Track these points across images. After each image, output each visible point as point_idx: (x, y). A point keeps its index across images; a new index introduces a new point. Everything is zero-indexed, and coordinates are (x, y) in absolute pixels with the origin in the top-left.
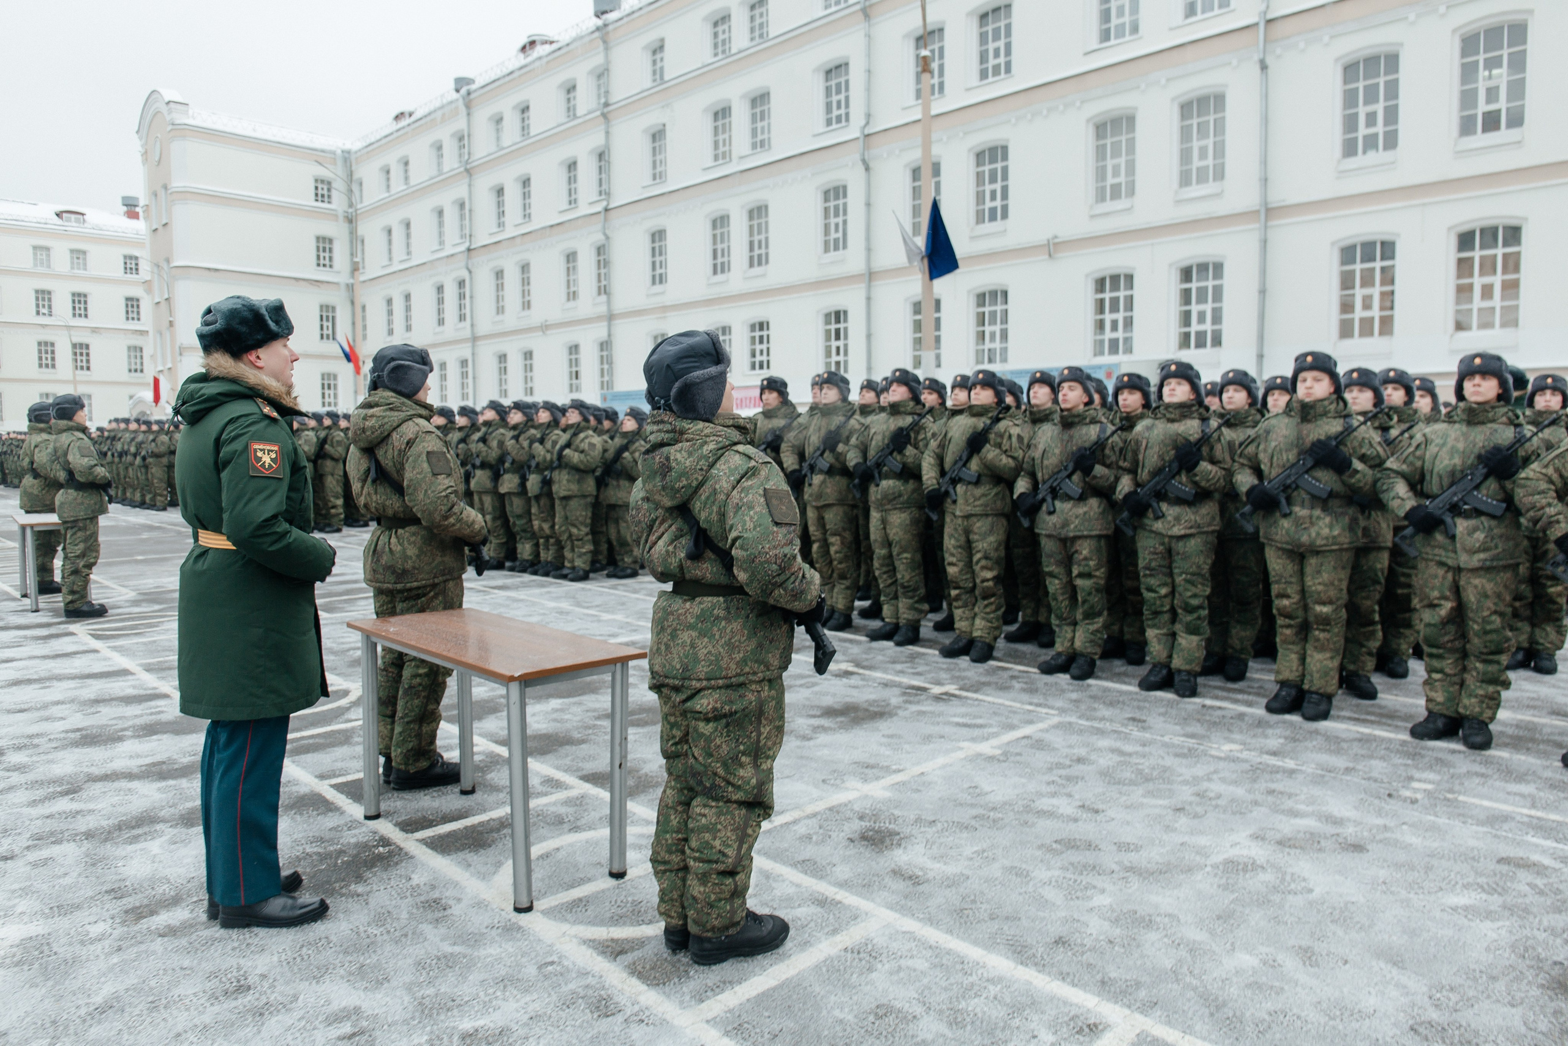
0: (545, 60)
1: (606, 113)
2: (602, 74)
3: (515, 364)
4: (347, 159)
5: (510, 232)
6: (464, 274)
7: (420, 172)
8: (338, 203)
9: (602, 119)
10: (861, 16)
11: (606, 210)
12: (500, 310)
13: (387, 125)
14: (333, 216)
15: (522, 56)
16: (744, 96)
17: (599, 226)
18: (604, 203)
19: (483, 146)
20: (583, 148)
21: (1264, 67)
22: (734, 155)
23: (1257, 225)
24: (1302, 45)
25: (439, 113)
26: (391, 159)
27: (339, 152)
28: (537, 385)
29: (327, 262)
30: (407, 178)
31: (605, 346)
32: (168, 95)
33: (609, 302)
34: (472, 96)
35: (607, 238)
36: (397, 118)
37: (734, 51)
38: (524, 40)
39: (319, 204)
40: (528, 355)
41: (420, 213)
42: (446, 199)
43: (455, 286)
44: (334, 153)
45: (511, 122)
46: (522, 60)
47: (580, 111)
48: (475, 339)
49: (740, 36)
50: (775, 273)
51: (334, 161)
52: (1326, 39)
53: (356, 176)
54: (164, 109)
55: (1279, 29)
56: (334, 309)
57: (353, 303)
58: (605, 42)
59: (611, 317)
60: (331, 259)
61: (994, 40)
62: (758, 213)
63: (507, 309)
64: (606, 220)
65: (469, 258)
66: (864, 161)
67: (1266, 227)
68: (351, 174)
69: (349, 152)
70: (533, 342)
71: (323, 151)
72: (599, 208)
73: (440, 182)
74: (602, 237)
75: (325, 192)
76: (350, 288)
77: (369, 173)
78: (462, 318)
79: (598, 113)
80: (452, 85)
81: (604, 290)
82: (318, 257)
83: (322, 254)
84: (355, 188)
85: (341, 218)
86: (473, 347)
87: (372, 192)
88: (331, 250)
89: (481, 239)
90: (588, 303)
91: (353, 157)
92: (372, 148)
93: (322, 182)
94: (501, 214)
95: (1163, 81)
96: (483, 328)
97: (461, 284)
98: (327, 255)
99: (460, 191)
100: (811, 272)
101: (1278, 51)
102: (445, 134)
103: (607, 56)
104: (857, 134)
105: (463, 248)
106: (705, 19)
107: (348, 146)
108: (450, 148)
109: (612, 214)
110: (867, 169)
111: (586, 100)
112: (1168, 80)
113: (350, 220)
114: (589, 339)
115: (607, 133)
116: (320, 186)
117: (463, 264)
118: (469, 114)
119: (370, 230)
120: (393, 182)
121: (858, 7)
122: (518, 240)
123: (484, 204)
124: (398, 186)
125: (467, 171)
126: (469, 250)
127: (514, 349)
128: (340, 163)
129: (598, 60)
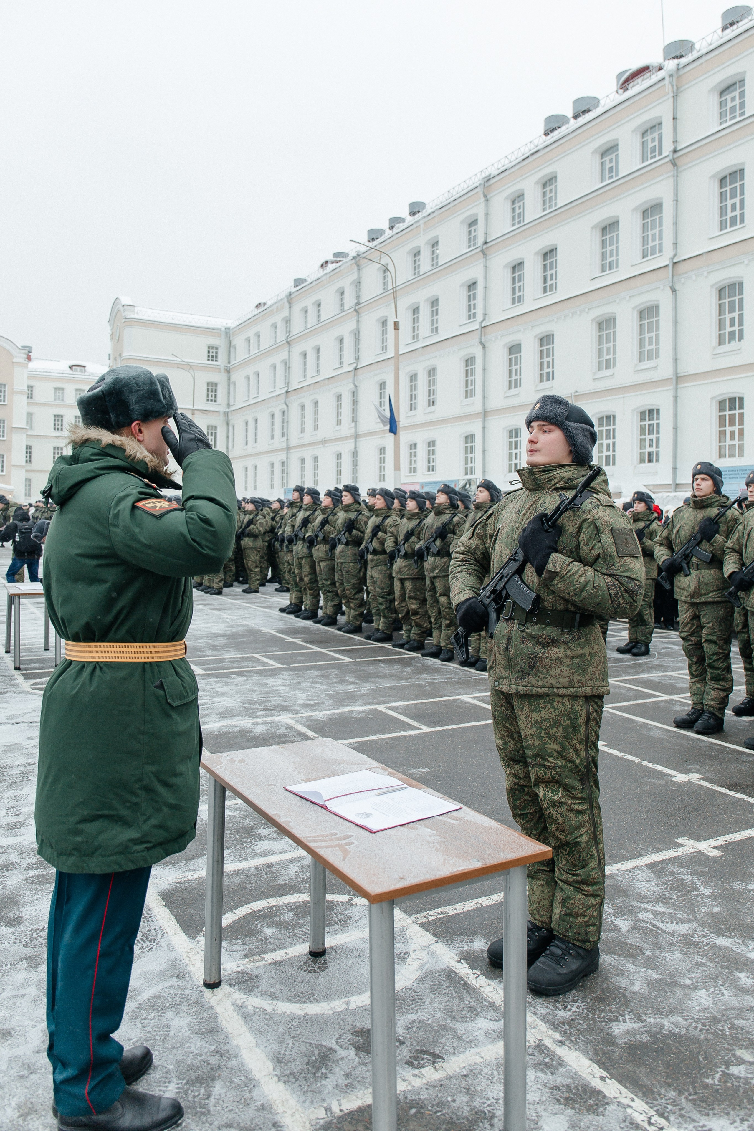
0: (328, 276)
1: (358, 309)
2: (358, 283)
3: (309, 464)
4: (228, 333)
5: (309, 381)
6: (285, 407)
7: (266, 343)
8: (222, 361)
9: (355, 313)
10: (481, 254)
11: (356, 369)
12: (303, 430)
13: (250, 310)
14: (217, 369)
15: (321, 270)
16: (426, 301)
17: (351, 380)
18: (355, 365)
19: (297, 328)
20: (346, 329)
21: (674, 291)
22: (420, 338)
23: (671, 387)
24: (694, 277)
25: (275, 306)
26: (250, 333)
27: (223, 329)
28: (319, 478)
29: (213, 398)
30: (259, 345)
31: (355, 454)
32: (125, 300)
33: (356, 427)
34: (292, 296)
35: (356, 386)
36: (259, 306)
37: (421, 273)
38: (322, 261)
39: (210, 362)
40: (316, 459)
41: (264, 367)
42: (278, 359)
43: (281, 414)
44: (220, 329)
45: (312, 312)
46: (321, 273)
47: (346, 308)
48: (288, 448)
49: (425, 264)
50: (440, 411)
51: (220, 335)
52: (705, 274)
53: (232, 344)
54: (122, 309)
55: (681, 268)
56: (216, 428)
57: (228, 424)
58: (358, 266)
59: (356, 436)
60: (215, 396)
61: (550, 270)
62: (432, 372)
63: (306, 430)
64: (355, 375)
65: (286, 397)
66: (481, 343)
67: (677, 388)
68: (230, 342)
69: (229, 329)
70: (318, 451)
71: (213, 329)
72: (351, 368)
73: (274, 350)
74: (353, 386)
75: (214, 354)
76: (226, 414)
77: (239, 341)
78: (283, 435)
79: (353, 309)
80: (292, 283)
81: (354, 420)
82: (208, 396)
83: (210, 393)
84: (232, 350)
85: (223, 370)
86: (287, 453)
87: (241, 354)
88: (216, 391)
89: (294, 386)
90: (346, 428)
91: (231, 332)
92: (242, 326)
93: (213, 348)
94: (305, 370)
95: (627, 297)
96: (293, 442)
97: (284, 412)
98: (213, 394)
99: (284, 355)
100: (457, 411)
101: (683, 280)
102: (278, 318)
103: (359, 275)
104: (477, 327)
105: (283, 391)
106: (409, 253)
107: (229, 325)
108: (281, 326)
109: (359, 371)
110: (484, 347)
111: (349, 301)
112: (630, 297)
113: (228, 371)
114: (346, 448)
115: (358, 321)
116: (211, 351)
117: (283, 401)
118: (290, 307)
119: (238, 377)
120: (251, 348)
121: (479, 250)
122: (312, 387)
123: (296, 362)
124: (254, 351)
125: (288, 342)
126: (287, 392)
127: (308, 455)
128: (223, 335)
129: (355, 276)
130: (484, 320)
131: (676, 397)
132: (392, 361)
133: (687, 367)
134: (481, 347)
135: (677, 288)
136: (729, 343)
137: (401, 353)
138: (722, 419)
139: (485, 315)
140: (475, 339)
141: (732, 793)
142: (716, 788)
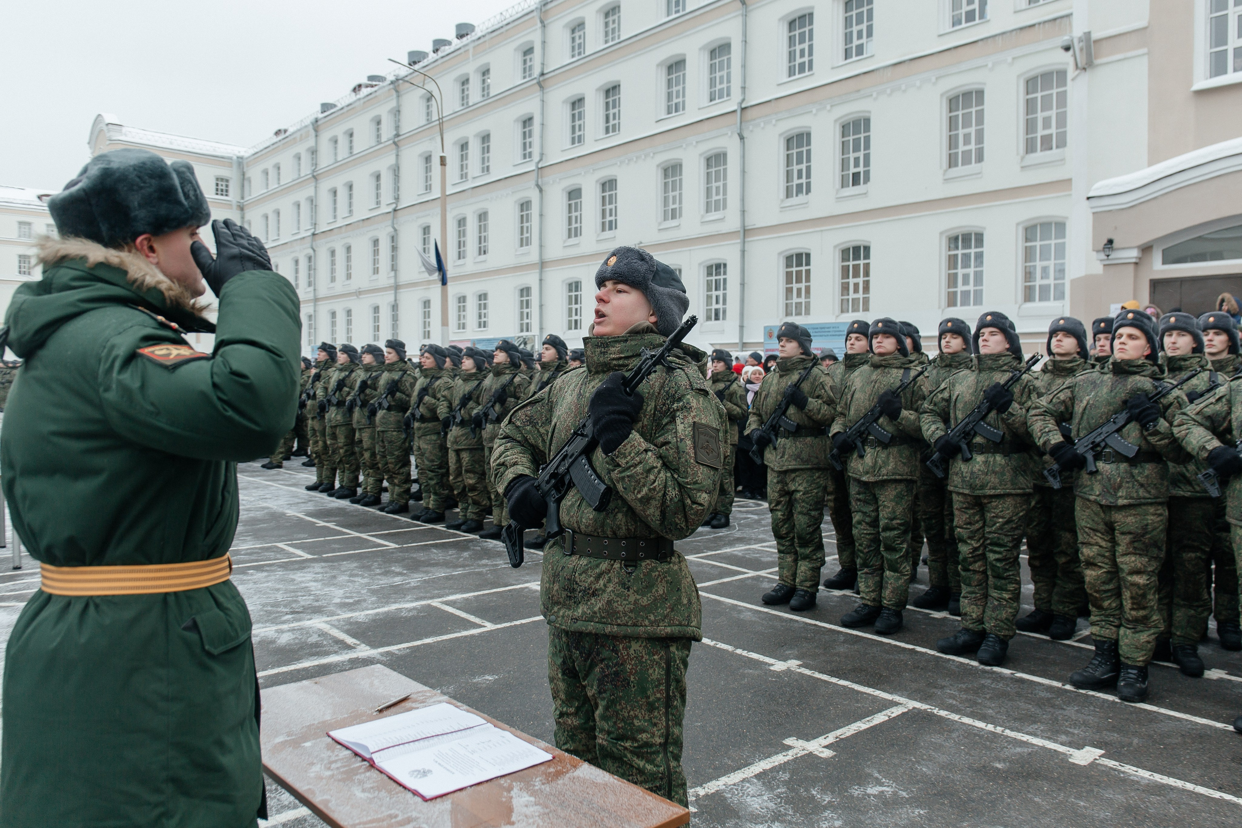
0: (362, 101)
1: (397, 142)
2: (397, 112)
3: (341, 318)
4: (241, 163)
5: (340, 223)
6: (311, 252)
7: (288, 176)
8: (233, 195)
9: (394, 146)
10: (537, 87)
11: (395, 210)
12: (333, 279)
13: (267, 137)
14: (229, 205)
15: (354, 94)
16: (476, 136)
17: (390, 223)
18: (394, 206)
19: (325, 160)
20: (384, 164)
21: (742, 138)
22: (469, 177)
23: (739, 241)
24: (762, 125)
25: (299, 134)
26: (269, 164)
27: (235, 158)
28: (354, 335)
30: (279, 179)
31: (395, 307)
32: (108, 118)
33: (396, 277)
34: (319, 123)
35: (396, 230)
36: (278, 133)
37: (470, 104)
38: (355, 84)
39: (219, 197)
40: (349, 313)
41: (285, 204)
42: (302, 195)
43: (306, 260)
44: (230, 158)
45: (343, 142)
46: (353, 97)
47: (383, 140)
48: (316, 300)
49: (475, 94)
50: (492, 260)
51: (230, 165)
52: (774, 122)
53: (247, 176)
54: (105, 128)
55: (750, 114)
58: (397, 91)
59: (397, 287)
61: (613, 108)
62: (483, 217)
63: (337, 279)
64: (394, 217)
65: (313, 241)
66: (538, 185)
67: (744, 242)
68: (244, 174)
69: (242, 158)
70: (352, 303)
71: (223, 158)
72: (390, 209)
73: (297, 185)
74: (392, 230)
75: (224, 188)
77: (254, 173)
78: (310, 284)
79: (391, 142)
80: (319, 108)
81: (394, 268)
84: (246, 183)
85: (235, 207)
86: (315, 306)
87: (257, 189)
89: (323, 227)
90: (385, 278)
91: (245, 161)
92: (259, 156)
93: (222, 180)
94: (335, 209)
95: (694, 143)
96: (322, 292)
97: (310, 258)
99: (310, 191)
100: (510, 260)
101: (751, 127)
102: (302, 148)
103: (398, 102)
104: (533, 168)
105: (309, 233)
106: (456, 80)
107: (242, 154)
108: (306, 159)
109: (400, 213)
110: (541, 191)
111: (387, 132)
112: (697, 142)
113: (242, 208)
114: (385, 301)
115: (397, 155)
116: (220, 183)
117: (309, 245)
118: (316, 136)
119: (254, 215)
120: (270, 182)
121: (535, 81)
122: (343, 229)
123: (325, 200)
124: (273, 185)
125: (314, 177)
126: (314, 234)
127: (339, 307)
128: (235, 166)
129: (393, 104)
130: (541, 160)
131: (743, 252)
132: (438, 202)
133: (756, 220)
134: (537, 191)
135: (745, 135)
136: (797, 195)
137: (448, 193)
138: (789, 275)
139: (542, 155)
140: (531, 181)
141: (834, 680)
142: (817, 675)
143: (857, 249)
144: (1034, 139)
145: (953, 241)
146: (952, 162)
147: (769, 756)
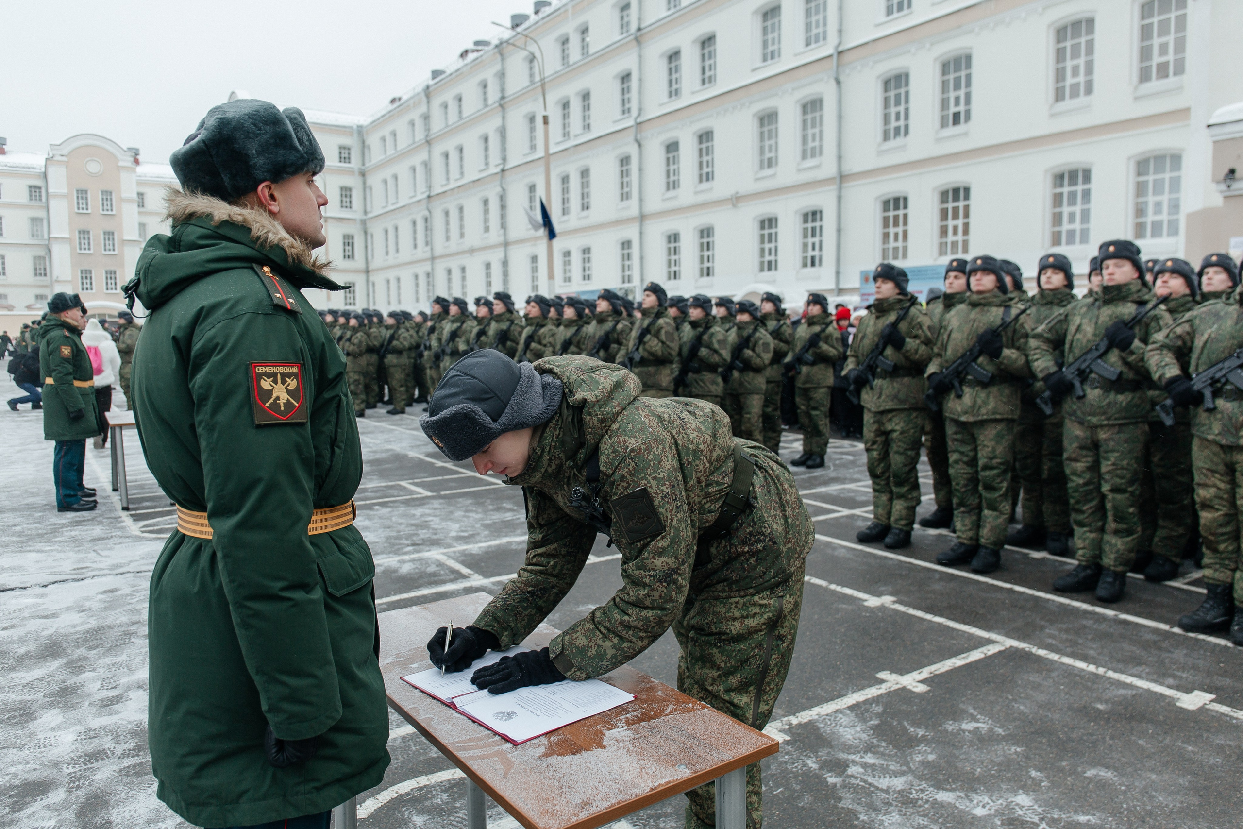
0: (469, 66)
1: (503, 104)
2: (502, 75)
3: (456, 275)
4: (361, 132)
5: (453, 185)
6: (426, 213)
7: (403, 142)
8: (355, 163)
9: (500, 109)
10: (634, 43)
11: (503, 171)
12: (448, 238)
13: (383, 106)
14: (351, 172)
15: (461, 60)
16: (577, 94)
17: (498, 183)
18: (501, 167)
19: (437, 125)
20: (491, 126)
21: (838, 82)
22: (572, 134)
23: (835, 187)
24: (859, 68)
25: (412, 101)
26: (386, 131)
27: (355, 127)
28: (468, 290)
29: (348, 204)
30: (395, 145)
31: (505, 263)
33: (505, 234)
35: (504, 190)
36: (393, 101)
37: (571, 63)
38: (462, 50)
39: (343, 165)
40: (463, 270)
41: (402, 169)
42: (417, 160)
43: (423, 221)
44: (351, 127)
45: (453, 106)
46: (461, 63)
47: (490, 103)
48: (433, 259)
49: (575, 54)
50: (595, 215)
51: (351, 134)
52: (872, 63)
53: (366, 144)
55: (846, 57)
56: (353, 237)
57: (366, 233)
58: (501, 54)
59: (506, 244)
60: (350, 202)
61: (708, 60)
62: (585, 173)
63: (451, 238)
64: (502, 177)
65: (429, 202)
66: (636, 141)
67: (841, 188)
68: (363, 142)
69: (361, 127)
70: (466, 261)
71: (344, 127)
72: (498, 170)
73: (412, 150)
74: (501, 190)
75: (346, 156)
76: (364, 222)
77: (373, 141)
78: (427, 244)
79: (497, 105)
80: (429, 75)
81: (503, 226)
82: (342, 201)
83: (344, 199)
84: (366, 151)
85: (357, 173)
86: (432, 264)
87: (376, 155)
88: (350, 196)
89: (437, 190)
90: (495, 236)
91: (364, 130)
92: (377, 124)
93: (345, 148)
94: (448, 172)
95: (790, 90)
96: (439, 251)
97: (426, 220)
98: (348, 199)
99: (423, 156)
100: (612, 216)
102: (415, 115)
103: (503, 64)
104: (632, 123)
105: (425, 196)
106: (557, 40)
107: (361, 123)
108: (419, 124)
109: (507, 173)
110: (640, 145)
111: (493, 95)
112: (793, 89)
113: (363, 174)
114: (495, 257)
115: (503, 118)
116: (343, 151)
117: (425, 207)
118: (428, 102)
119: (374, 180)
120: (388, 148)
121: (632, 37)
122: (456, 191)
123: (438, 163)
124: (391, 151)
125: (427, 142)
126: (429, 197)
127: (454, 264)
128: (356, 135)
129: (497, 67)
130: (639, 115)
131: (839, 198)
132: (542, 162)
133: (852, 165)
134: (636, 146)
135: (842, 78)
136: (895, 137)
137: (551, 151)
138: (886, 220)
139: (640, 110)
140: (630, 137)
141: (929, 617)
142: (912, 611)
143: (956, 191)
144: (1149, 68)
145: (1059, 179)
146: (1059, 95)
147: (863, 688)
